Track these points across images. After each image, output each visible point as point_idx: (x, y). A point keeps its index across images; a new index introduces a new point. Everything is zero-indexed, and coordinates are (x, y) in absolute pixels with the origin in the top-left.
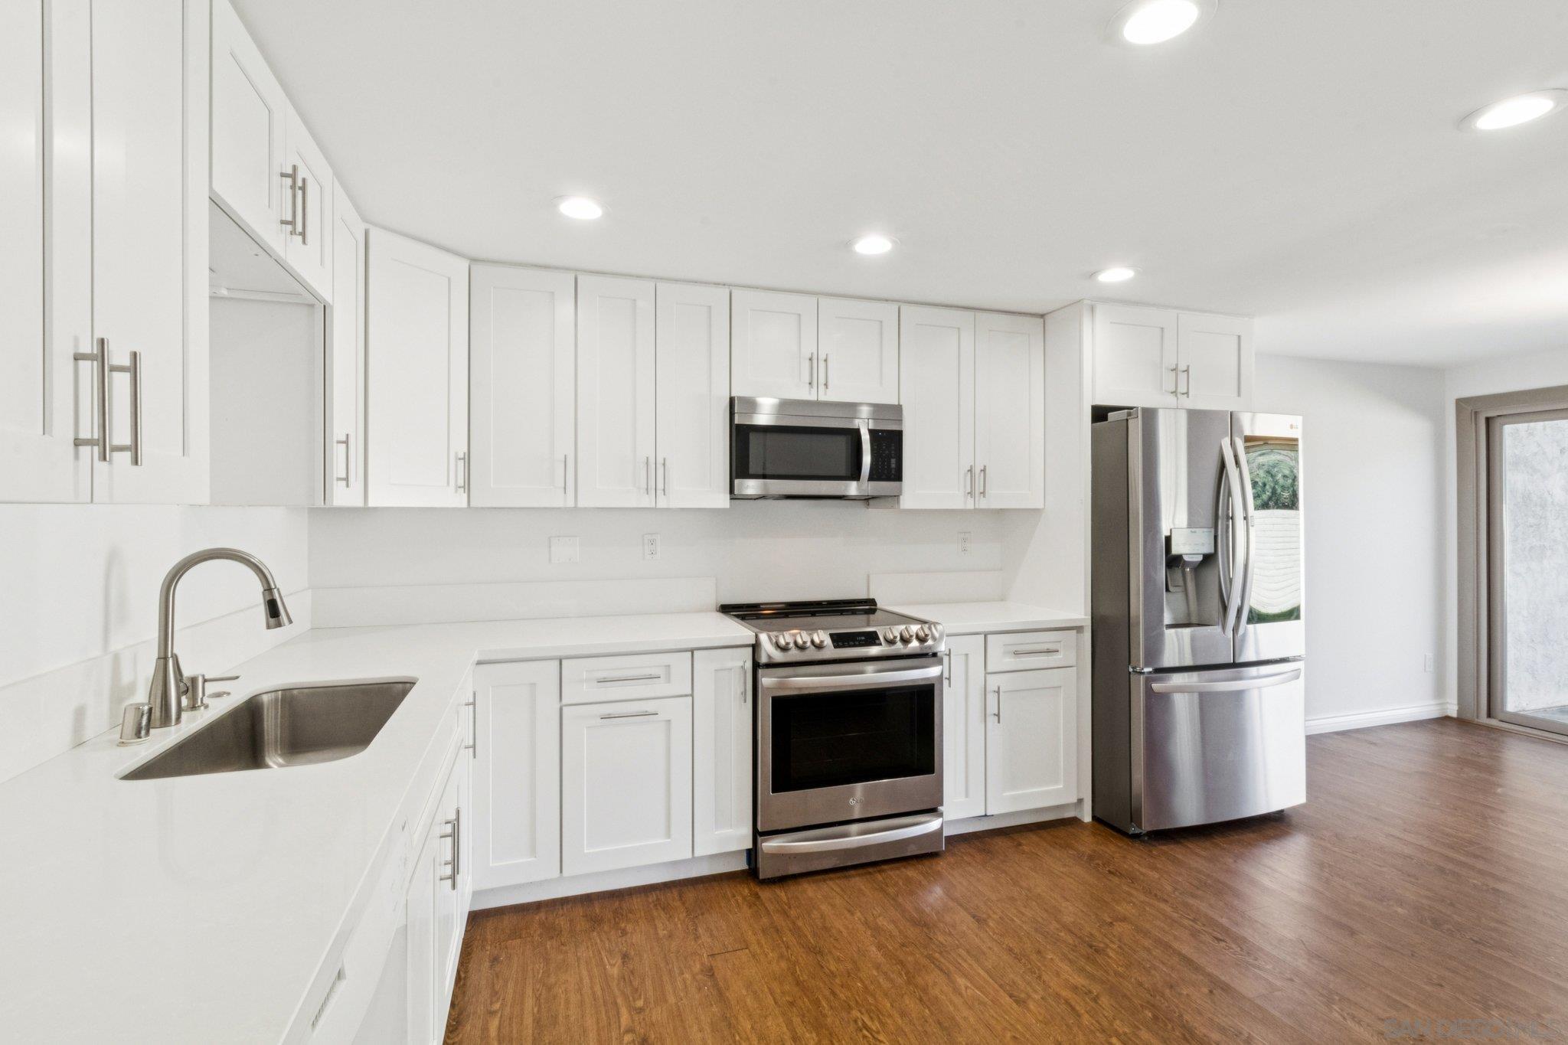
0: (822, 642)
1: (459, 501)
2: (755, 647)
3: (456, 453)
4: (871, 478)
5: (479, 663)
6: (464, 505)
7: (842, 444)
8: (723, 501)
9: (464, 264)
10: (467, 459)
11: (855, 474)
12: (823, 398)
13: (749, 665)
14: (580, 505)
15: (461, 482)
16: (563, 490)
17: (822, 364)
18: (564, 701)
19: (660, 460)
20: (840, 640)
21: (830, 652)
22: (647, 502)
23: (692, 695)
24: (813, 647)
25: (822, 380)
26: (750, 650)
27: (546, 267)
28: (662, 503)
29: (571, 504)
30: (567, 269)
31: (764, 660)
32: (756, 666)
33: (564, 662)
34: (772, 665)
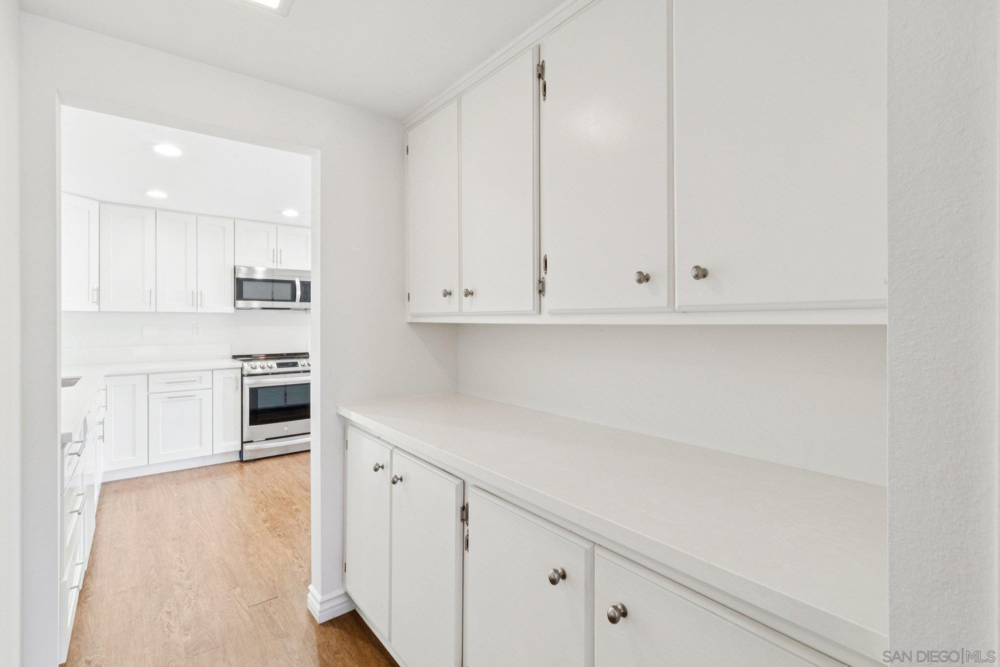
0: (271, 365)
1: (95, 308)
2: (242, 369)
3: (93, 288)
4: (301, 301)
5: (107, 376)
6: (97, 310)
7: (288, 287)
8: (231, 309)
9: (96, 204)
10: (99, 290)
11: (293, 299)
12: (279, 267)
13: (239, 376)
14: (158, 310)
15: (95, 299)
16: (149, 305)
17: (279, 253)
18: (150, 392)
19: (199, 292)
20: (280, 365)
21: (276, 369)
22: (192, 310)
23: (212, 389)
24: (267, 368)
25: (279, 260)
26: (240, 370)
27: (140, 207)
28: (200, 310)
29: (153, 310)
30: (150, 208)
31: (245, 373)
32: (242, 376)
33: (150, 376)
34: (250, 375)
